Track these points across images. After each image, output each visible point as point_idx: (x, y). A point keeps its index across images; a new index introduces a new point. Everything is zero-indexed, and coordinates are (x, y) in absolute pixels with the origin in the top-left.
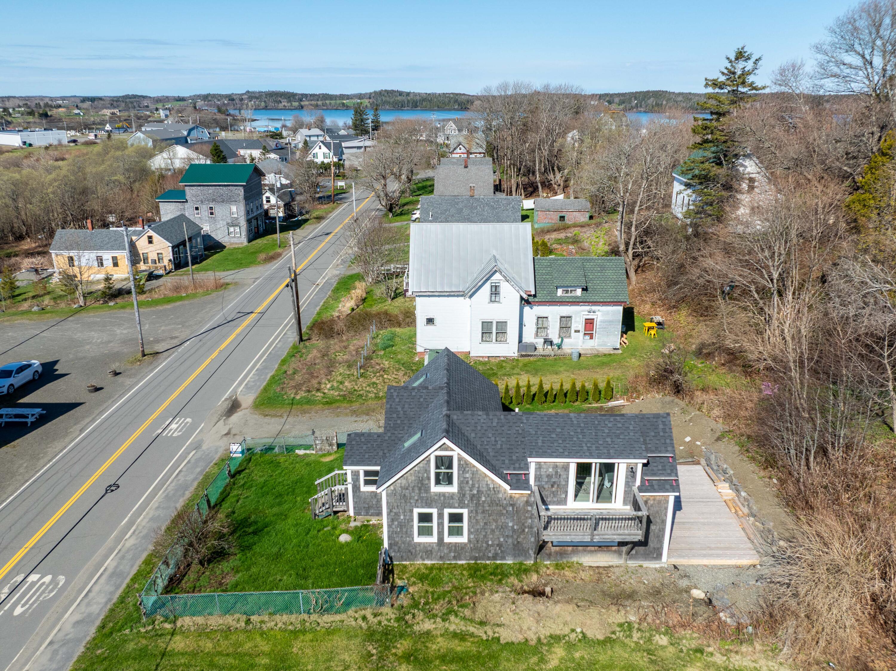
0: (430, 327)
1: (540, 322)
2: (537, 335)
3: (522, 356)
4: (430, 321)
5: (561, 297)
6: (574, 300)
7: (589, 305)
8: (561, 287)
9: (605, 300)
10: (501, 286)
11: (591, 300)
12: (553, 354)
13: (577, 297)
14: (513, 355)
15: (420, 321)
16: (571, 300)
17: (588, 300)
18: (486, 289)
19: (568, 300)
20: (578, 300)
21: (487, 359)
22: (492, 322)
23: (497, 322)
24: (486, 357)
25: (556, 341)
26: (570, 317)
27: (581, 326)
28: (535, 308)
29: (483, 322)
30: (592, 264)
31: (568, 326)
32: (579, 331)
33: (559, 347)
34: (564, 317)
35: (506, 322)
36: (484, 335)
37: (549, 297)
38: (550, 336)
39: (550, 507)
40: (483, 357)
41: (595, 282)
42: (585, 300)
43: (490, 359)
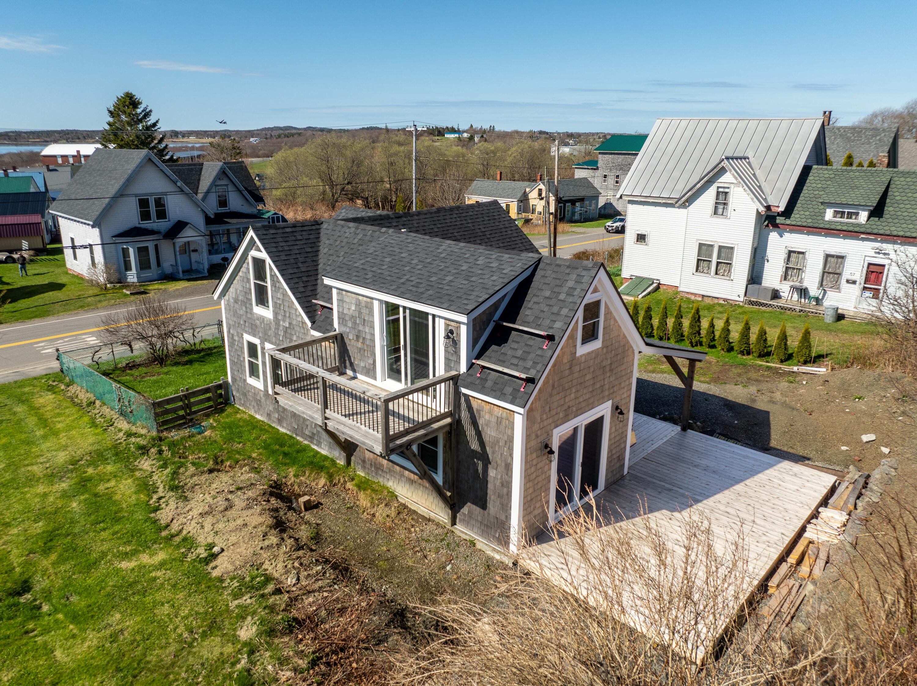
0: (640, 247)
1: (793, 259)
2: (785, 277)
3: (751, 303)
4: (641, 238)
5: (829, 222)
6: (851, 229)
7: (875, 240)
8: (830, 205)
9: (908, 234)
10: (732, 193)
11: (881, 232)
12: (798, 308)
13: (859, 225)
14: (738, 299)
15: (630, 236)
16: (845, 228)
17: (875, 231)
18: (710, 194)
19: (839, 227)
20: (857, 229)
21: (700, 299)
22: (712, 246)
23: (720, 247)
24: (700, 295)
25: (814, 291)
26: (842, 257)
27: (859, 275)
28: (787, 235)
29: (700, 245)
30: (909, 179)
31: (838, 271)
32: (854, 282)
33: (818, 301)
34: (832, 256)
35: (732, 248)
36: (701, 263)
37: (810, 221)
38: (806, 284)
39: (359, 376)
40: (695, 295)
41: (902, 206)
42: (869, 231)
43: (706, 298)
